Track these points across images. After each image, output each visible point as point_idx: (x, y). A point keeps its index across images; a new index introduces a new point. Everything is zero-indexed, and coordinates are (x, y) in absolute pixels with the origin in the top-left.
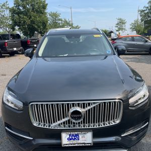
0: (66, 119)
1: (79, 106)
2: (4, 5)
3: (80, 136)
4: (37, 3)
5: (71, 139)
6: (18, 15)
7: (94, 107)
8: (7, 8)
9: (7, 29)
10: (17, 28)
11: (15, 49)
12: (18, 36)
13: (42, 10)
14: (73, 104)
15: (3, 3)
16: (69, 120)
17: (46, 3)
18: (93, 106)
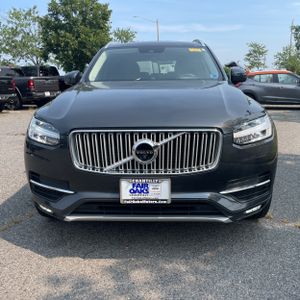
0: (128, 159)
1: (149, 137)
2: (29, 14)
3: (151, 187)
4: (91, 10)
5: (135, 192)
6: (56, 32)
7: (175, 140)
8: (34, 20)
9: (34, 58)
10: (52, 56)
11: (48, 94)
12: (54, 71)
13: (101, 21)
14: (140, 134)
15: (27, 10)
16: (133, 161)
17: (109, 9)
18: (173, 137)
